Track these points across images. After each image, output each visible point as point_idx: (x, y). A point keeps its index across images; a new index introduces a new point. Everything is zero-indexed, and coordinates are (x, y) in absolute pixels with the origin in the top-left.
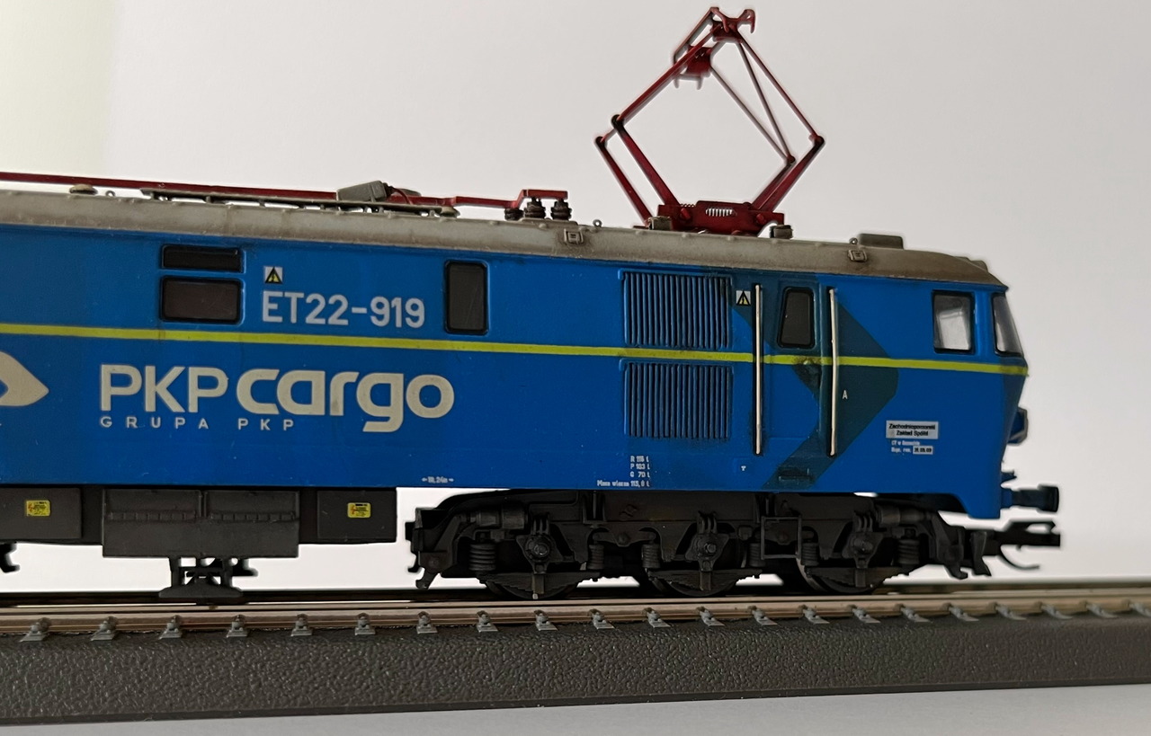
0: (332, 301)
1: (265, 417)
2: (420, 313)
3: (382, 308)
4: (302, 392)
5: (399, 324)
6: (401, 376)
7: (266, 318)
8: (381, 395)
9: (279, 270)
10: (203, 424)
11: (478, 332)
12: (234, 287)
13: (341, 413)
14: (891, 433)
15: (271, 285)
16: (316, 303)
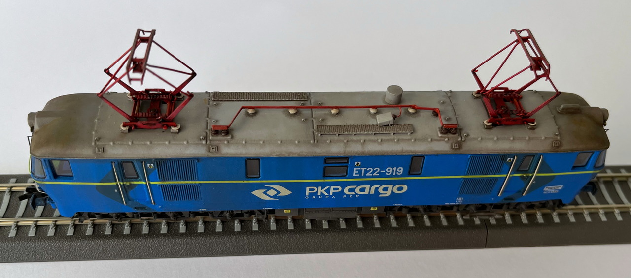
0: (375, 169)
1: (351, 195)
2: (402, 171)
3: (389, 170)
4: (363, 190)
5: (394, 174)
6: (392, 185)
8: (386, 189)
10: (334, 197)
11: (419, 174)
12: (346, 168)
13: (373, 193)
14: (545, 190)
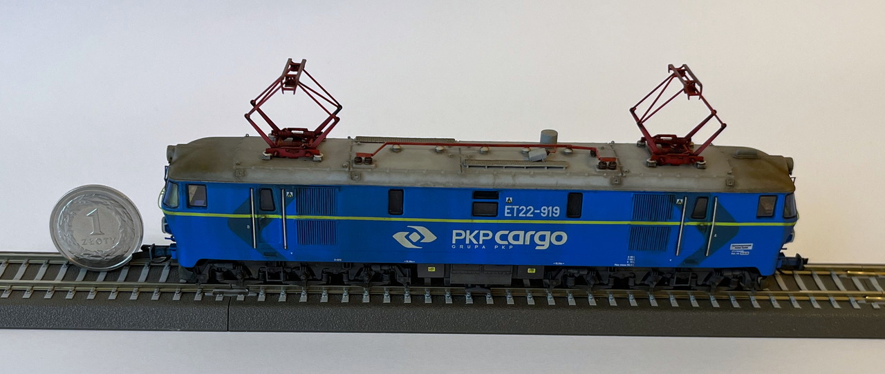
0: (528, 209)
1: (504, 245)
4: (516, 238)
6: (549, 232)
7: (506, 215)
8: (542, 238)
9: (511, 199)
10: (484, 247)
11: (578, 217)
12: (496, 205)
13: (528, 244)
14: (732, 248)
15: (508, 204)
16: (523, 209)
